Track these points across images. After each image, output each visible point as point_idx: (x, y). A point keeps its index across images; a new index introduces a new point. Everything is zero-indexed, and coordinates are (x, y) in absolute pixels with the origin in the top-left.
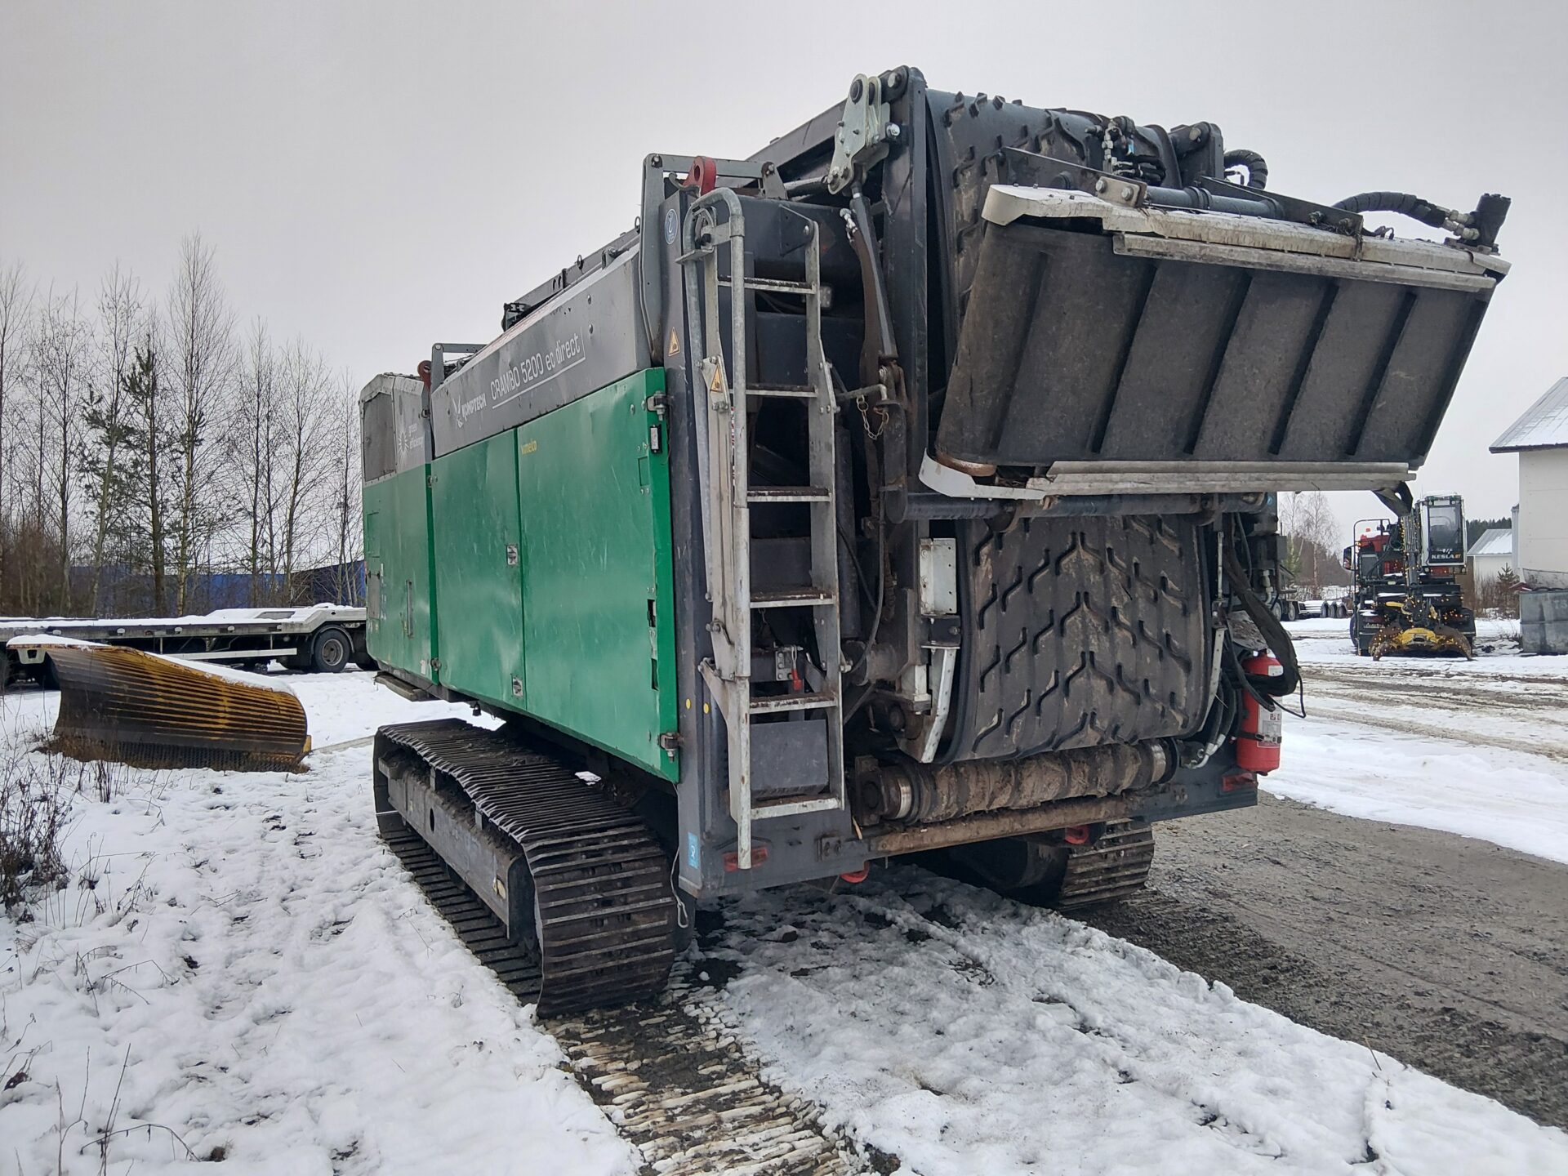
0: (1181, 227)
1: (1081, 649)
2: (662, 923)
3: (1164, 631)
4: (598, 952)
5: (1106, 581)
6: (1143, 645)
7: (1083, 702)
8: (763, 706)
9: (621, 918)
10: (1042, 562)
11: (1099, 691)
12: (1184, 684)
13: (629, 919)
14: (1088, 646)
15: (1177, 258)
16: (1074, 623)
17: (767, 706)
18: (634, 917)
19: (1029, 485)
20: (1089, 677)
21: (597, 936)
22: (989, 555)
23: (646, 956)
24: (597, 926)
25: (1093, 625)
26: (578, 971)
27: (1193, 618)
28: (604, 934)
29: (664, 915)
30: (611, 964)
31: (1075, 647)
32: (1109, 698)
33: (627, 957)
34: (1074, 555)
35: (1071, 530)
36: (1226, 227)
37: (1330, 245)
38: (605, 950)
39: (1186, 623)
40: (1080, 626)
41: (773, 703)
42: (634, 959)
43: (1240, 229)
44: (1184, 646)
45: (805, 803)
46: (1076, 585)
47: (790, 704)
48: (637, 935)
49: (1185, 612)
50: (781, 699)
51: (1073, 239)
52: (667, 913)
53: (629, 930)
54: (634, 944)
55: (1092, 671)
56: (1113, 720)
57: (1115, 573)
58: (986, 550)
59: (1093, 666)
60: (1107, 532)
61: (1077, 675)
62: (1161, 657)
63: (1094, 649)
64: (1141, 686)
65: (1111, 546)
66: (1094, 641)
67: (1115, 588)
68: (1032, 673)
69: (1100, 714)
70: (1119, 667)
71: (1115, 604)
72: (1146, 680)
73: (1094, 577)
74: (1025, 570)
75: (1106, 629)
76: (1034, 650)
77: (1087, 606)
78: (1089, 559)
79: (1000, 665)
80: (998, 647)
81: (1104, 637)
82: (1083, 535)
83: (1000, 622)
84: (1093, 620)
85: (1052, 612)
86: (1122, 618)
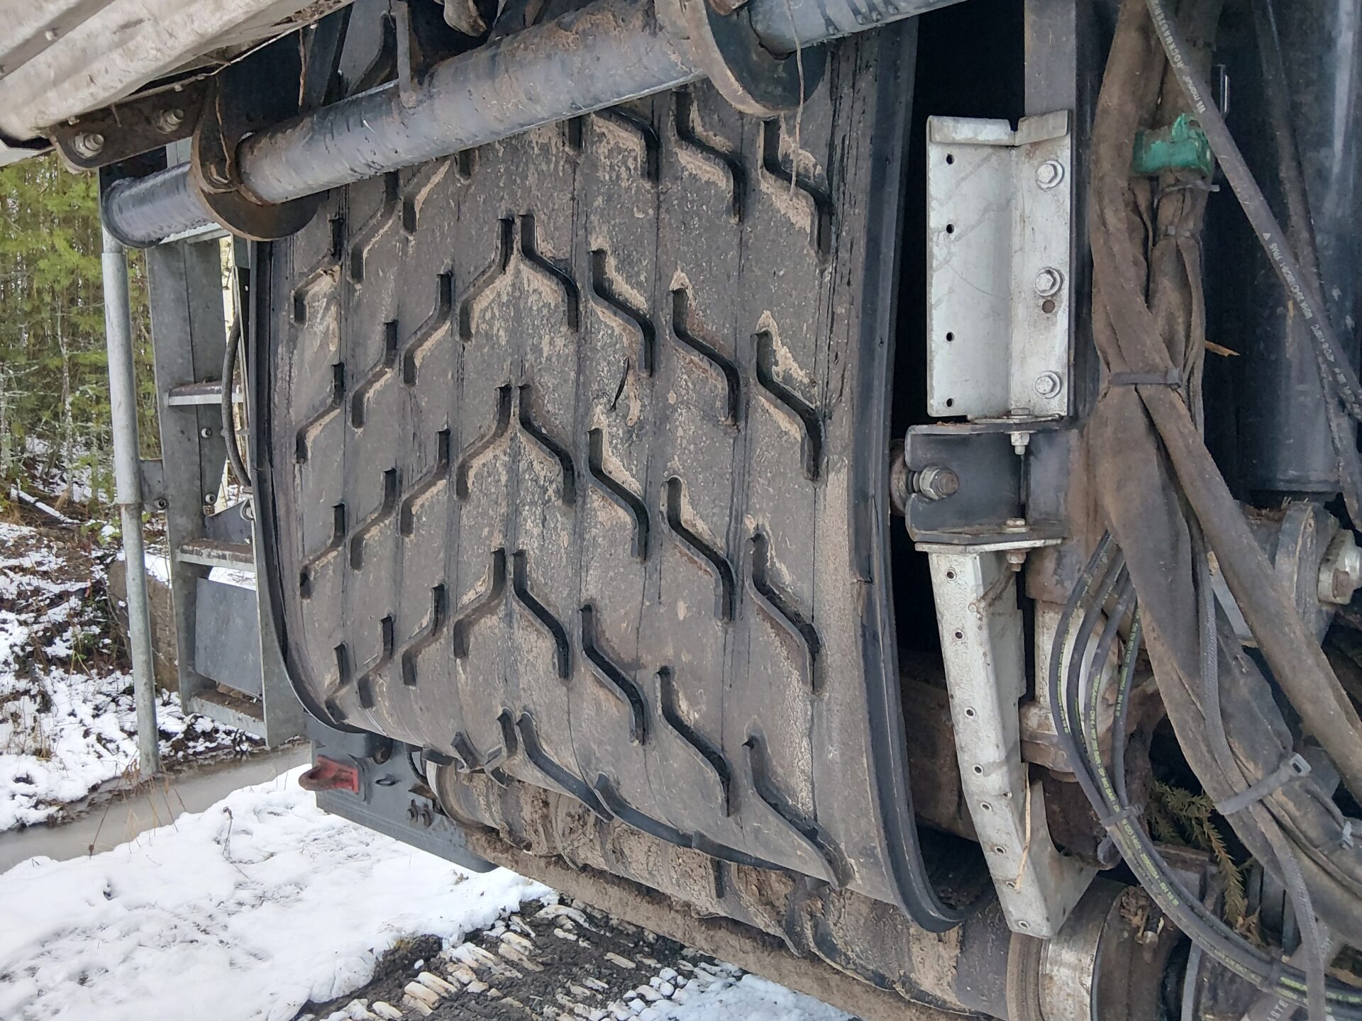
55: (517, 606)
56: (586, 759)
57: (606, 322)
58: (324, 285)
59: (522, 594)
60: (599, 201)
61: (484, 608)
62: (729, 608)
63: (529, 542)
64: (652, 690)
65: (606, 247)
66: (531, 525)
67: (605, 372)
68: (397, 581)
69: (545, 727)
70: (588, 609)
71: (600, 417)
72: (664, 673)
73: (551, 343)
74: (405, 331)
75: (571, 494)
76: (406, 526)
77: (526, 423)
78: (544, 290)
79: (343, 551)
80: (340, 508)
81: (560, 520)
82: (528, 219)
83: (351, 457)
84: (536, 466)
85: (445, 435)
86: (614, 464)
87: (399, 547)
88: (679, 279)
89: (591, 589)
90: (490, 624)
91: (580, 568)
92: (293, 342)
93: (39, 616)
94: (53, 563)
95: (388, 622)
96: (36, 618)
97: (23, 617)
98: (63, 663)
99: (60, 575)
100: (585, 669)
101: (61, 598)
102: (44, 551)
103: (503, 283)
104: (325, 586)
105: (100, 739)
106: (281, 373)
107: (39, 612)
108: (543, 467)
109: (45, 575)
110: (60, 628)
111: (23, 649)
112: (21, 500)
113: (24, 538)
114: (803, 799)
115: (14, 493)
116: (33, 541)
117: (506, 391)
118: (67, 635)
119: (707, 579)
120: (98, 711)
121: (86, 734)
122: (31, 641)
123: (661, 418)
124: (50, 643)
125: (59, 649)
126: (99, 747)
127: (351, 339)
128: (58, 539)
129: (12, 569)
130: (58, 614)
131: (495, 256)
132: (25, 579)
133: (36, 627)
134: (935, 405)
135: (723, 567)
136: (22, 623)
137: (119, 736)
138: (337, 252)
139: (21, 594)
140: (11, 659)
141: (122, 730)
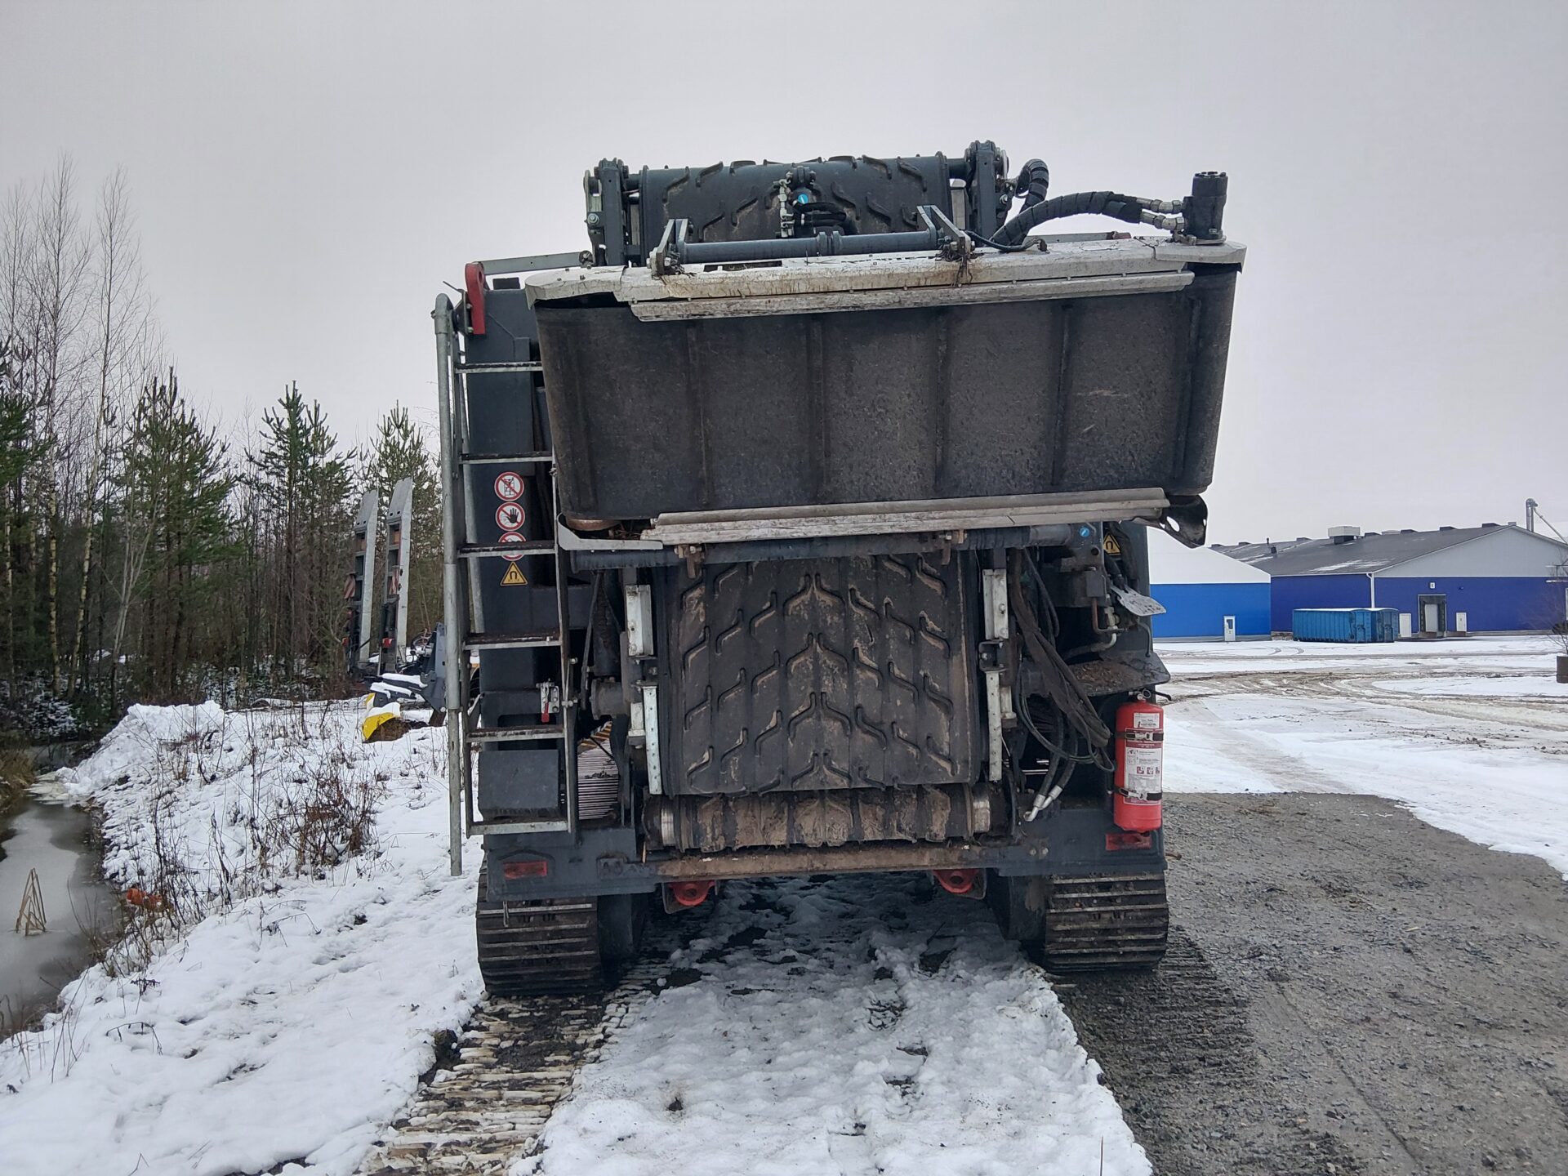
0: (712, 287)
1: (810, 690)
2: (581, 925)
3: (922, 673)
4: (523, 944)
5: (848, 625)
6: (894, 689)
7: (813, 743)
8: (490, 735)
9: (547, 917)
10: (768, 604)
11: (832, 733)
12: (946, 728)
13: (553, 918)
14: (820, 686)
15: (719, 316)
16: (803, 664)
17: (494, 735)
18: (558, 918)
19: (643, 537)
20: (819, 718)
21: (521, 930)
22: (700, 599)
23: (568, 954)
24: (524, 921)
25: (828, 667)
26: (507, 958)
27: (955, 659)
28: (528, 929)
29: (586, 919)
30: (535, 956)
31: (803, 688)
32: (846, 740)
33: (552, 952)
34: (806, 597)
35: (804, 571)
36: (771, 278)
37: (919, 276)
38: (530, 943)
39: (948, 666)
40: (811, 667)
41: (501, 733)
42: (557, 955)
43: (789, 278)
44: (945, 689)
45: (533, 824)
46: (809, 626)
47: (517, 734)
48: (559, 934)
49: (949, 652)
50: (508, 730)
51: (591, 315)
52: (589, 917)
53: (550, 928)
54: (556, 941)
58: (695, 594)
60: (851, 574)
61: (804, 716)
63: (827, 690)
65: (855, 587)
66: (828, 682)
67: (858, 628)
70: (858, 707)
71: (857, 643)
72: (893, 723)
73: (832, 618)
75: (846, 670)
78: (827, 599)
79: (710, 704)
80: (709, 687)
81: (842, 679)
84: (828, 661)
86: (865, 658)
87: (750, 699)
90: (808, 721)
91: (853, 695)
104: (698, 724)
119: (906, 690)
123: (883, 643)
127: (713, 616)
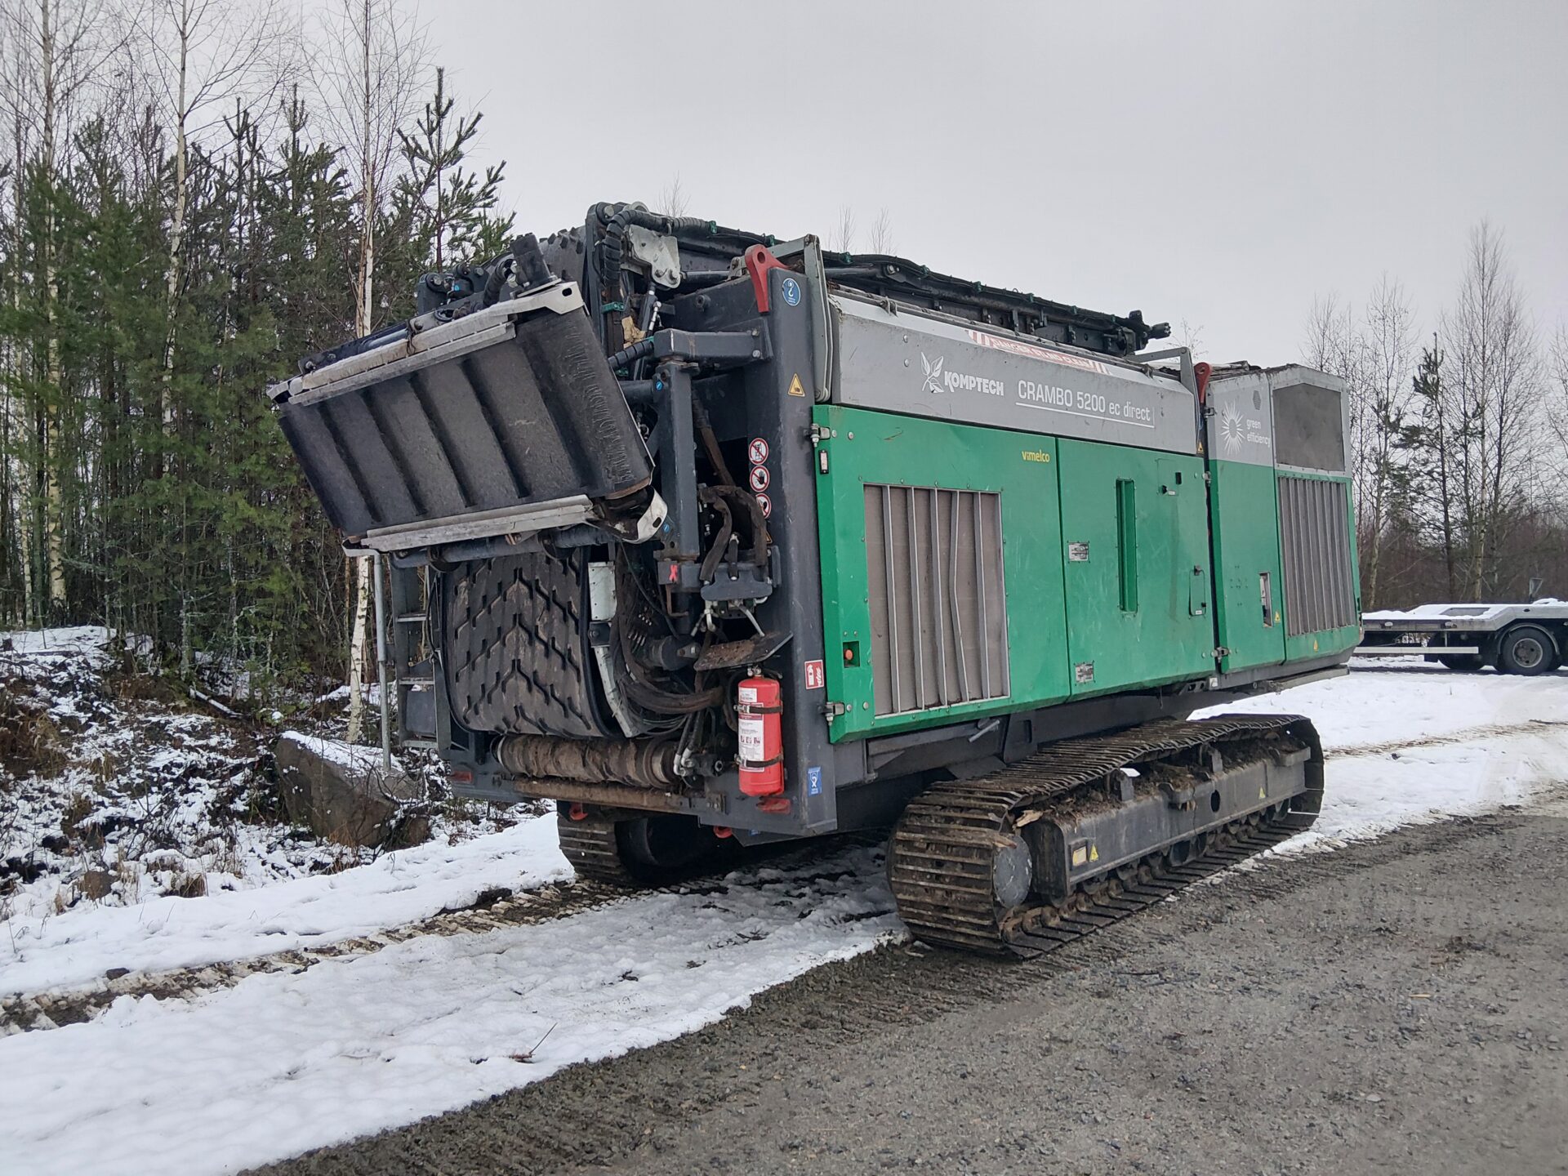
1: (514, 657)
5: (534, 607)
6: (553, 656)
7: (515, 698)
11: (524, 690)
14: (518, 655)
20: (517, 679)
22: (467, 588)
25: (523, 640)
31: (510, 655)
32: (530, 695)
35: (514, 567)
40: (515, 639)
44: (578, 659)
46: (515, 608)
55: (518, 674)
56: (536, 714)
57: (540, 599)
58: (464, 584)
59: (519, 671)
60: (537, 567)
61: (510, 676)
62: (564, 667)
63: (521, 657)
64: (548, 689)
65: (539, 579)
66: (522, 652)
67: (539, 611)
68: (486, 673)
69: (526, 708)
70: (535, 673)
71: (538, 623)
72: (552, 686)
73: (526, 603)
74: (488, 598)
75: (531, 643)
76: (488, 656)
77: (521, 625)
78: (524, 589)
79: (470, 665)
80: (468, 653)
81: (529, 650)
82: (521, 570)
83: (472, 635)
85: (499, 629)
86: (541, 634)
87: (486, 663)
88: (554, 588)
89: (536, 668)
90: (512, 680)
91: (533, 662)
92: (454, 602)
93: (223, 782)
94: (230, 743)
95: (483, 686)
96: (221, 783)
97: (212, 782)
98: (244, 817)
99: (236, 752)
100: (535, 688)
101: (237, 769)
102: (223, 734)
103: (515, 586)
104: (463, 678)
105: (273, 867)
106: (450, 610)
107: (223, 779)
108: (524, 636)
109: (225, 752)
110: (237, 791)
111: (213, 805)
112: (198, 698)
113: (207, 725)
114: (579, 710)
115: (192, 692)
116: (214, 727)
117: (515, 616)
118: (245, 795)
119: (560, 660)
120: (270, 849)
121: (264, 863)
122: (219, 799)
123: (551, 622)
124: (232, 802)
125: (239, 806)
126: (274, 872)
127: (472, 601)
128: (231, 726)
129: (201, 747)
130: (237, 779)
131: (512, 579)
132: (213, 755)
133: (222, 790)
134: (593, 618)
135: (563, 657)
136: (211, 787)
137: (288, 865)
138: (468, 574)
139: (210, 766)
140: (206, 812)
141: (289, 861)
